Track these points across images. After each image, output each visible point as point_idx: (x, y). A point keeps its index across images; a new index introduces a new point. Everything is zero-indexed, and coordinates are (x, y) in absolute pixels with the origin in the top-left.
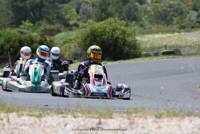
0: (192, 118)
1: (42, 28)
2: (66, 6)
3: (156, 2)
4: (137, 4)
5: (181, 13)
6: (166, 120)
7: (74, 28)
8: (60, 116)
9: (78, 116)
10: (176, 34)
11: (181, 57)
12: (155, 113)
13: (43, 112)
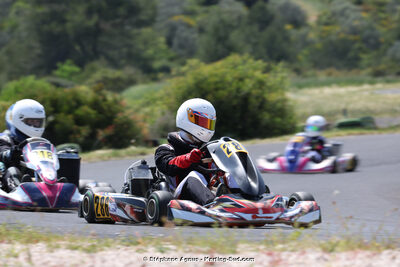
0: (395, 252)
1: (98, 75)
2: (146, 31)
3: (327, 24)
4: (288, 27)
5: (376, 46)
6: (343, 256)
7: (161, 75)
8: (133, 249)
9: (169, 249)
10: (366, 87)
11: (375, 132)
12: (323, 242)
13: (99, 241)
